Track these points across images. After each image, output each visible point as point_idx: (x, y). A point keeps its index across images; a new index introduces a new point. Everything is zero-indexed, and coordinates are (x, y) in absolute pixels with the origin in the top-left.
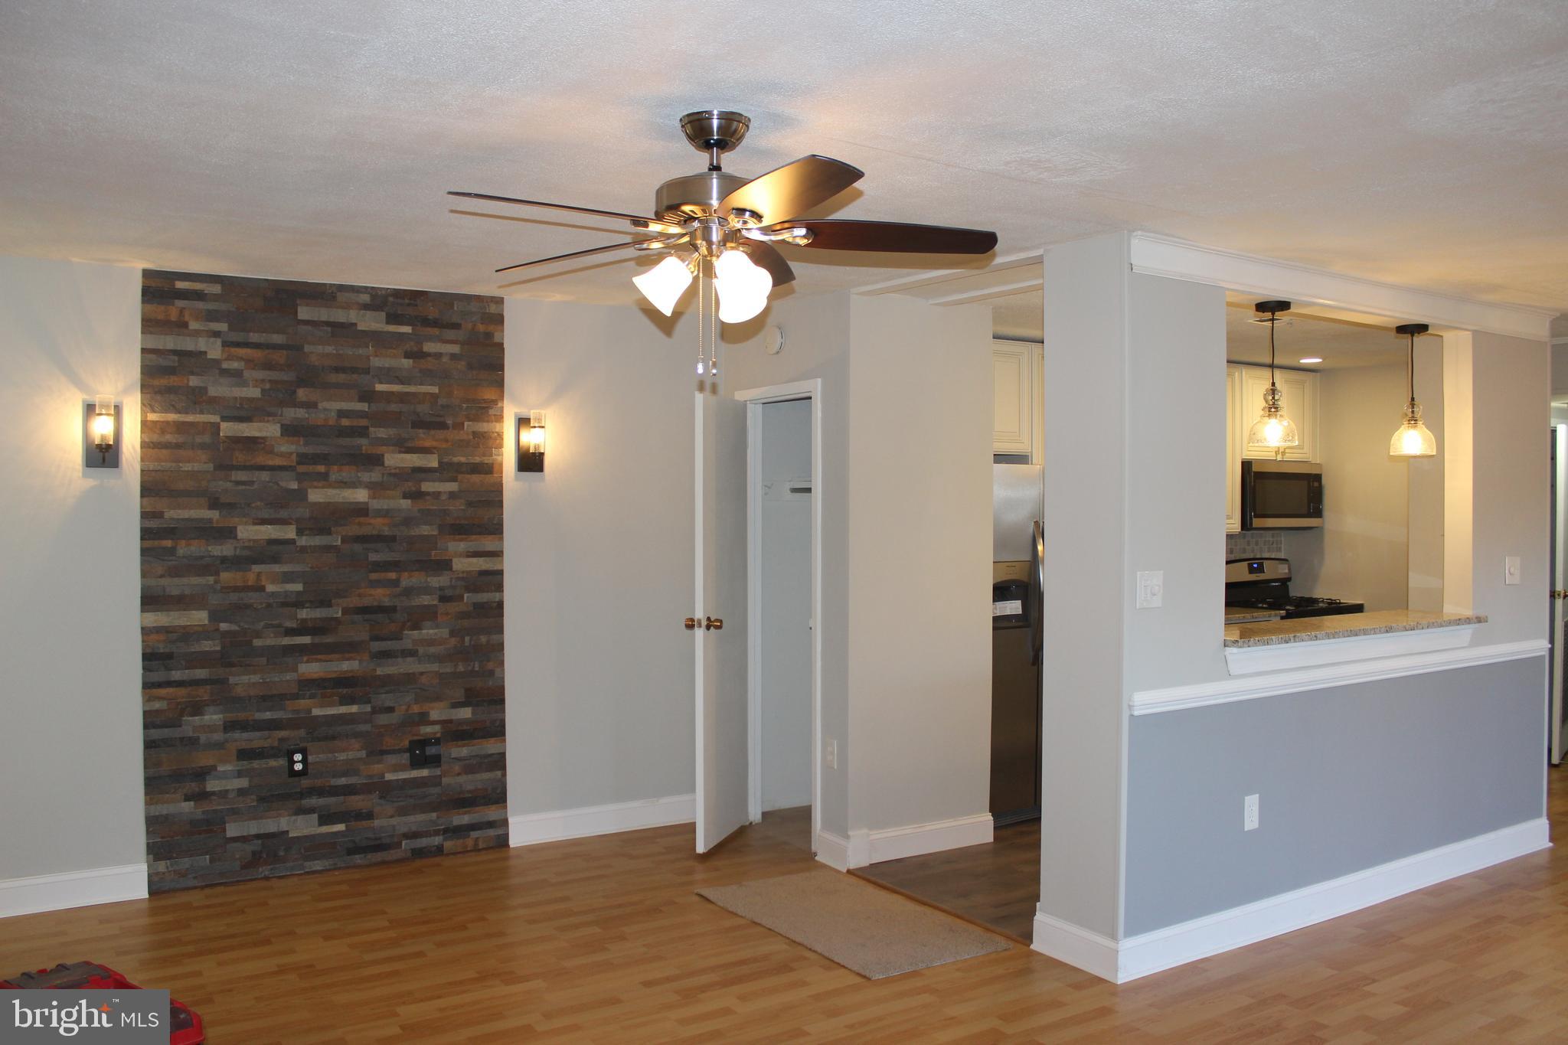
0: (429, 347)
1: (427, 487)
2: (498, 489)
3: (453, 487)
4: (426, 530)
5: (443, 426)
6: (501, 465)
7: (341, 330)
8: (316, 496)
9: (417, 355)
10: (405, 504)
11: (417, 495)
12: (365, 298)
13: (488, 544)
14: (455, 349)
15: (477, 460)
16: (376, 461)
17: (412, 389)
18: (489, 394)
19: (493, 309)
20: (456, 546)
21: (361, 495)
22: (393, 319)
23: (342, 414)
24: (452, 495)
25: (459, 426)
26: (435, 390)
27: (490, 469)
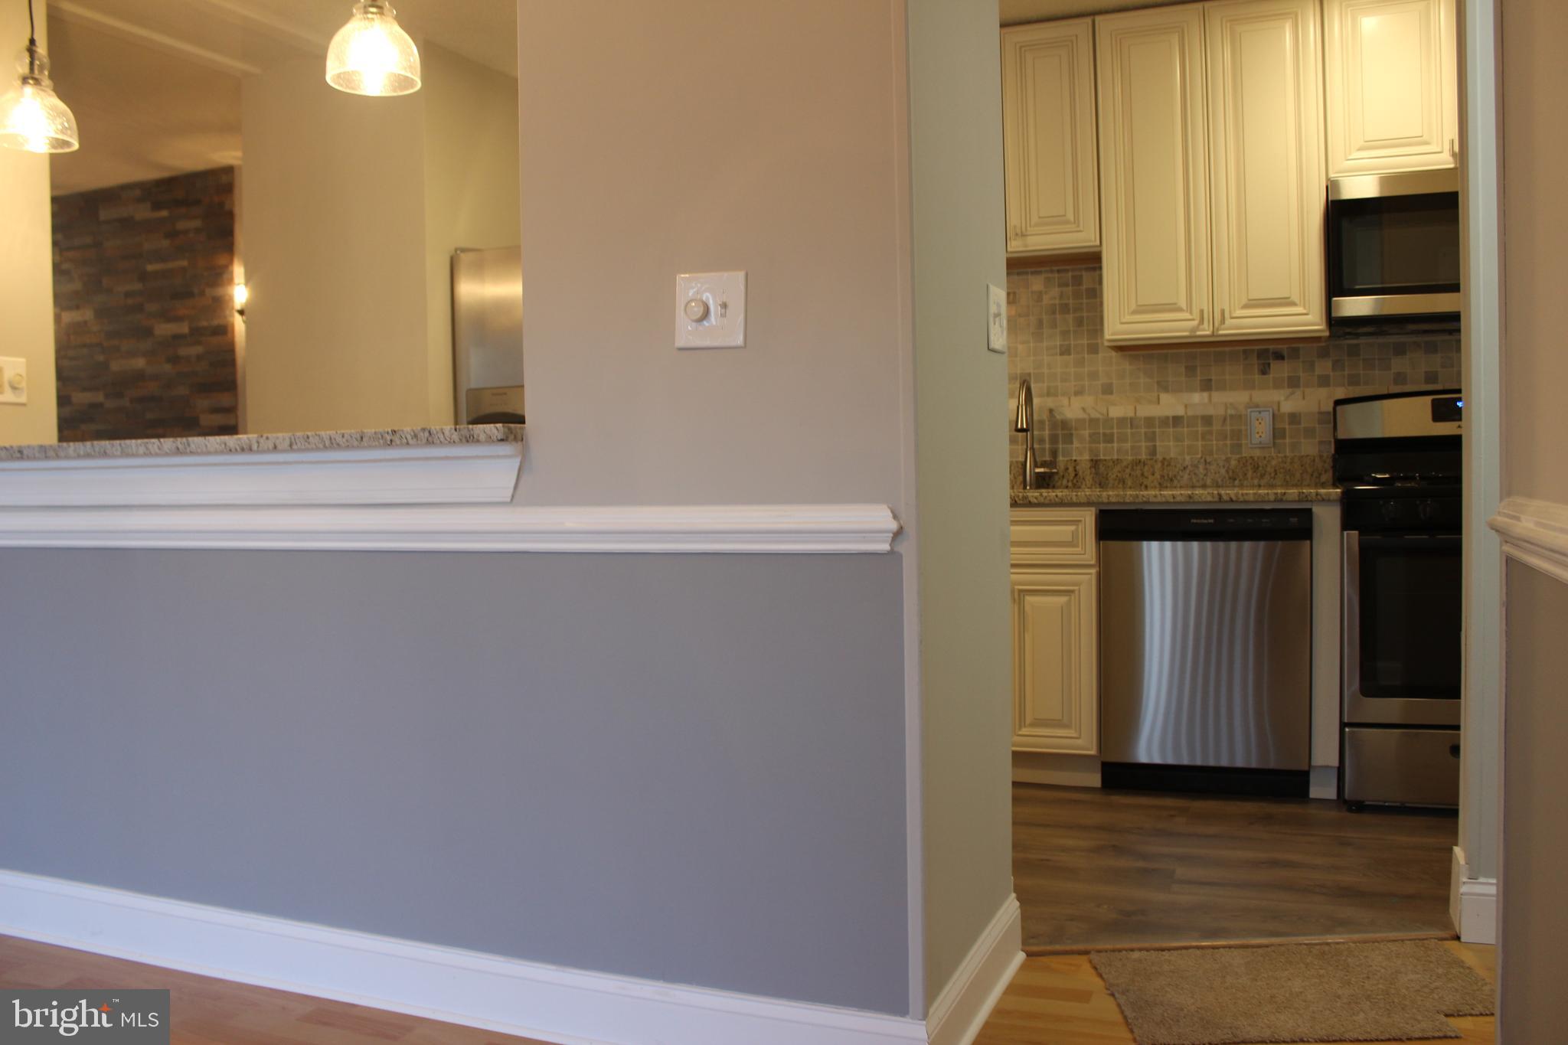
0: (181, 225)
1: (184, 351)
2: (230, 349)
3: (199, 349)
4: (182, 391)
5: (190, 295)
6: (233, 326)
7: (126, 224)
8: (116, 366)
9: (172, 235)
10: (168, 368)
11: (175, 360)
12: (138, 192)
13: (225, 400)
14: (196, 223)
15: (215, 322)
16: (148, 332)
17: (170, 265)
18: (222, 260)
19: (224, 179)
20: (202, 403)
21: (140, 363)
22: (157, 206)
23: (128, 295)
24: (199, 358)
25: (202, 293)
26: (184, 263)
27: (224, 330)
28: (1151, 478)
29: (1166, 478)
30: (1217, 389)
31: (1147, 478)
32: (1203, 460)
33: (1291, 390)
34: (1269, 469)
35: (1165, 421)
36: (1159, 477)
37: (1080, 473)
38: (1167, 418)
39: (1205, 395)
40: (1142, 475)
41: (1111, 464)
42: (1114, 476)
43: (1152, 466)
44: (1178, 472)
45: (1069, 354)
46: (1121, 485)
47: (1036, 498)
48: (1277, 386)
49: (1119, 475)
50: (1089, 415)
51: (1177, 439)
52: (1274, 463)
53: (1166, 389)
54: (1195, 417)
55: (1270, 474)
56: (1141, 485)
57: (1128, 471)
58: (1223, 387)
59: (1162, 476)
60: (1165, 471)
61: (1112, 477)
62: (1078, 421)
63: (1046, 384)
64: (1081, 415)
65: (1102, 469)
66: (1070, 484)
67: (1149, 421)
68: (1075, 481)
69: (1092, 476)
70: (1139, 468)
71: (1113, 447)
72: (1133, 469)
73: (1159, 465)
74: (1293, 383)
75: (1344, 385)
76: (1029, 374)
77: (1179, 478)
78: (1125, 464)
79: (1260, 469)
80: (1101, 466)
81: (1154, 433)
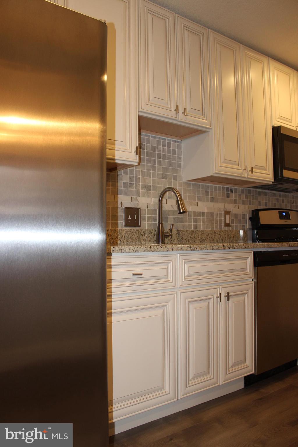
28: (197, 239)
29: (202, 239)
30: (215, 202)
31: (196, 239)
32: (213, 232)
33: (235, 205)
34: (232, 236)
35: (199, 213)
36: (200, 238)
37: (173, 236)
38: (200, 212)
39: (212, 203)
40: (195, 237)
41: (184, 232)
42: (185, 238)
43: (198, 234)
44: (206, 237)
45: (166, 179)
46: (187, 242)
47: (237, 246)
48: (232, 203)
49: (187, 238)
50: (174, 209)
51: (204, 222)
52: (233, 233)
53: (199, 200)
54: (209, 213)
55: (232, 238)
56: (194, 242)
57: (190, 235)
58: (216, 202)
59: (201, 238)
60: (202, 236)
61: (184, 238)
62: (169, 211)
63: (157, 192)
64: (171, 209)
65: (181, 235)
66: (169, 242)
67: (194, 213)
68: (171, 240)
69: (177, 238)
70: (193, 234)
71: (182, 224)
72: (192, 235)
73: (200, 233)
74: (236, 202)
75: (247, 205)
76: (151, 186)
77: (206, 239)
78: (189, 232)
79: (230, 235)
80: (181, 233)
81: (196, 218)
